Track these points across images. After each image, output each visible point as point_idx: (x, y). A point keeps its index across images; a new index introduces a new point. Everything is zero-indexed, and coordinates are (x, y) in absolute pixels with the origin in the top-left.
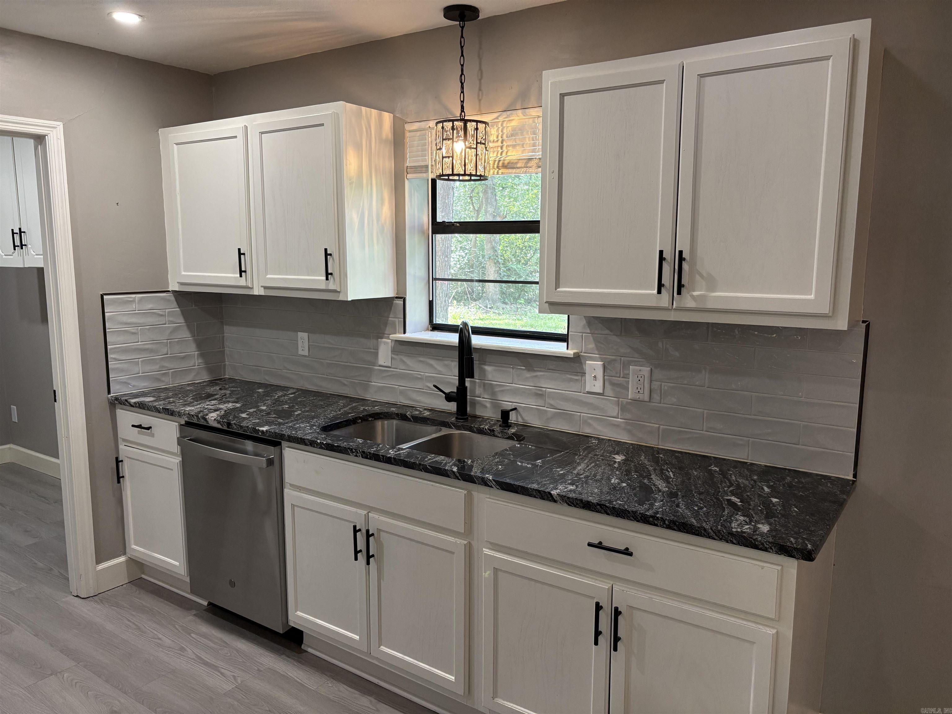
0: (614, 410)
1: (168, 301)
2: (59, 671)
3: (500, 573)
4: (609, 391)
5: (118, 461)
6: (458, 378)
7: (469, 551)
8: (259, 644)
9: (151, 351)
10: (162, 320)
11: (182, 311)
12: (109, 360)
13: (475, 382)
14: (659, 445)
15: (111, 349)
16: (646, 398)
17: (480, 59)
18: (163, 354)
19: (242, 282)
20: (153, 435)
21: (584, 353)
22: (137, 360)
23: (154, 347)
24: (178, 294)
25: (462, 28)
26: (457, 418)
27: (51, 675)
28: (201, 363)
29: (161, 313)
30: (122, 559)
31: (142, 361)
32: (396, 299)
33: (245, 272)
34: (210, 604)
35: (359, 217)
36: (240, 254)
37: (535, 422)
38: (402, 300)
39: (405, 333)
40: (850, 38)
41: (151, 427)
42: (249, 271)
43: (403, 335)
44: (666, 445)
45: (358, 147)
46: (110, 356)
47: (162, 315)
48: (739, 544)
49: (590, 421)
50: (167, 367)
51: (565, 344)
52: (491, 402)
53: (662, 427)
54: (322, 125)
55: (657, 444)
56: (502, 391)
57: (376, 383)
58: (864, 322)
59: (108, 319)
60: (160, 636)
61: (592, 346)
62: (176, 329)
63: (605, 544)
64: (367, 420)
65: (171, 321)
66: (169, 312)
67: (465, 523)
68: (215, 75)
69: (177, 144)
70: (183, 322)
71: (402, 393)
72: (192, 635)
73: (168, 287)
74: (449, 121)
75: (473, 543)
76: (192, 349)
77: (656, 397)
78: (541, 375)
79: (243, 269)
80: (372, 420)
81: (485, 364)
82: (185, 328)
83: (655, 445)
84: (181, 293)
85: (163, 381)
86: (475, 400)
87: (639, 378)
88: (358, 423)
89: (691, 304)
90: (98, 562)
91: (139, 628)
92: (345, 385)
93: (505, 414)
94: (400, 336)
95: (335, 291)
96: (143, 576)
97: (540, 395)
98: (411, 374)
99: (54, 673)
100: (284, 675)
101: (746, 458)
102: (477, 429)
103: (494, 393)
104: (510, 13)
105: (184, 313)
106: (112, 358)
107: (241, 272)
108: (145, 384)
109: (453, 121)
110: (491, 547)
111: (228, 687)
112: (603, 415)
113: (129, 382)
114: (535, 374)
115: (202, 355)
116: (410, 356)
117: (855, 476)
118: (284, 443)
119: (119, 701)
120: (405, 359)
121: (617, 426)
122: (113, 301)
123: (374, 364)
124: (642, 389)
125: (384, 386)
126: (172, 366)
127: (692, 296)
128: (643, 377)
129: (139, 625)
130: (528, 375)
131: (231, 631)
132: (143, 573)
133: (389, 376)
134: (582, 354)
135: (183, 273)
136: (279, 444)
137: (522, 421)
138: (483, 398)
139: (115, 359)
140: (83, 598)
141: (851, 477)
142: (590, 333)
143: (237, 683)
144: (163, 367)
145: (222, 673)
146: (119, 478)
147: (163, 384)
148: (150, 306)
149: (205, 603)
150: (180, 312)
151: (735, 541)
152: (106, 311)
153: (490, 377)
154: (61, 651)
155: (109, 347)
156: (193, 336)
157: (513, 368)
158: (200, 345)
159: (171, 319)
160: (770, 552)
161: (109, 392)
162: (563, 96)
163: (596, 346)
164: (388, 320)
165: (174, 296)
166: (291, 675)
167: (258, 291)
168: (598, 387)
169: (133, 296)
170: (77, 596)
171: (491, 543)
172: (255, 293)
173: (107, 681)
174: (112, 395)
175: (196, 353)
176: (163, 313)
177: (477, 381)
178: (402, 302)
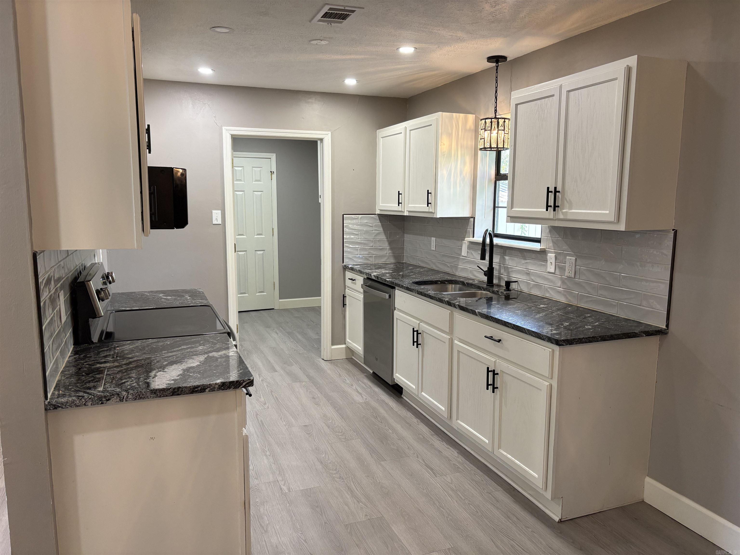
0: (559, 283)
1: (375, 219)
2: (302, 381)
3: (461, 354)
4: (558, 272)
5: (344, 297)
6: (488, 262)
7: (451, 342)
8: (384, 391)
9: (365, 244)
10: (371, 229)
11: (382, 225)
12: (344, 247)
13: (501, 265)
14: (578, 305)
15: (345, 241)
16: (573, 276)
17: (511, 82)
18: (371, 246)
19: (400, 208)
20: (355, 284)
21: (548, 249)
22: (357, 248)
23: (366, 242)
24: (381, 216)
25: (497, 67)
26: (487, 285)
27: (299, 382)
28: (390, 253)
29: (371, 225)
30: (344, 346)
31: (360, 249)
32: (471, 218)
33: (401, 203)
34: (374, 373)
35: (448, 173)
36: (399, 194)
37: (525, 289)
38: (473, 218)
39: (473, 237)
40: (625, 67)
41: (355, 280)
42: (403, 203)
43: (472, 239)
44: (581, 304)
45: (450, 135)
46: (344, 245)
47: (371, 226)
48: (535, 337)
49: (549, 290)
50: (372, 253)
51: (540, 244)
52: (507, 278)
53: (580, 293)
54: (431, 125)
55: (576, 303)
56: (512, 271)
57: (461, 266)
58: (673, 230)
59: (345, 226)
60: (346, 379)
61: (551, 244)
62: (378, 234)
63: (494, 338)
64: (444, 283)
65: (376, 230)
66: (375, 225)
67: (449, 327)
68: (409, 98)
69: (382, 138)
70: (382, 230)
71: (471, 272)
72: (359, 382)
73: (376, 212)
74: (489, 118)
75: (453, 338)
76: (386, 245)
77: (577, 276)
78: (529, 262)
79: (400, 202)
80: (447, 284)
81: (506, 256)
82: (383, 234)
83: (576, 304)
84: (382, 215)
85: (370, 260)
86: (500, 276)
87: (570, 264)
88: (438, 284)
89: (561, 217)
90: (333, 344)
91: (340, 375)
92: (448, 267)
93: (508, 284)
94: (471, 239)
95: (432, 213)
96: (353, 357)
97: (528, 274)
98: (474, 261)
99: (300, 382)
100: (386, 403)
101: (616, 313)
102: (492, 291)
103: (508, 273)
104: (524, 55)
105: (383, 226)
106: (345, 246)
107: (399, 203)
108: (361, 261)
109: (491, 119)
110: (459, 340)
111: (361, 401)
112: (554, 286)
113: (353, 258)
114: (526, 261)
115: (391, 249)
116: (475, 251)
117: (667, 326)
118: (396, 288)
119: (318, 395)
120: (473, 252)
121: (559, 292)
122: (348, 218)
123: (460, 255)
124: (571, 270)
125: (464, 268)
126: (375, 253)
127: (562, 212)
128: (572, 263)
129: (341, 373)
130: (523, 261)
131: (376, 384)
132: (353, 356)
133: (466, 262)
134: (547, 249)
135: (381, 205)
136: (394, 288)
137: (520, 289)
138: (504, 275)
139: (347, 247)
140: (325, 360)
141: (664, 327)
142: (550, 237)
143: (366, 401)
144: (370, 253)
145: (362, 397)
146: (344, 305)
147: (369, 262)
148: (365, 221)
149: (372, 372)
150: (381, 225)
151: (534, 335)
152: (344, 223)
153: (507, 263)
154: (306, 376)
155: (344, 240)
156: (387, 238)
157: (517, 258)
158: (390, 243)
159: (376, 229)
160: (545, 341)
161: (343, 263)
162: (517, 105)
163: (553, 245)
164: (467, 230)
165: (378, 217)
166: (390, 404)
167: (406, 214)
168: (552, 270)
169: (358, 216)
170: (323, 359)
171: (459, 339)
172: (405, 215)
173: (317, 389)
174: (344, 264)
175: (388, 247)
176: (372, 225)
177: (502, 265)
178: (473, 220)
